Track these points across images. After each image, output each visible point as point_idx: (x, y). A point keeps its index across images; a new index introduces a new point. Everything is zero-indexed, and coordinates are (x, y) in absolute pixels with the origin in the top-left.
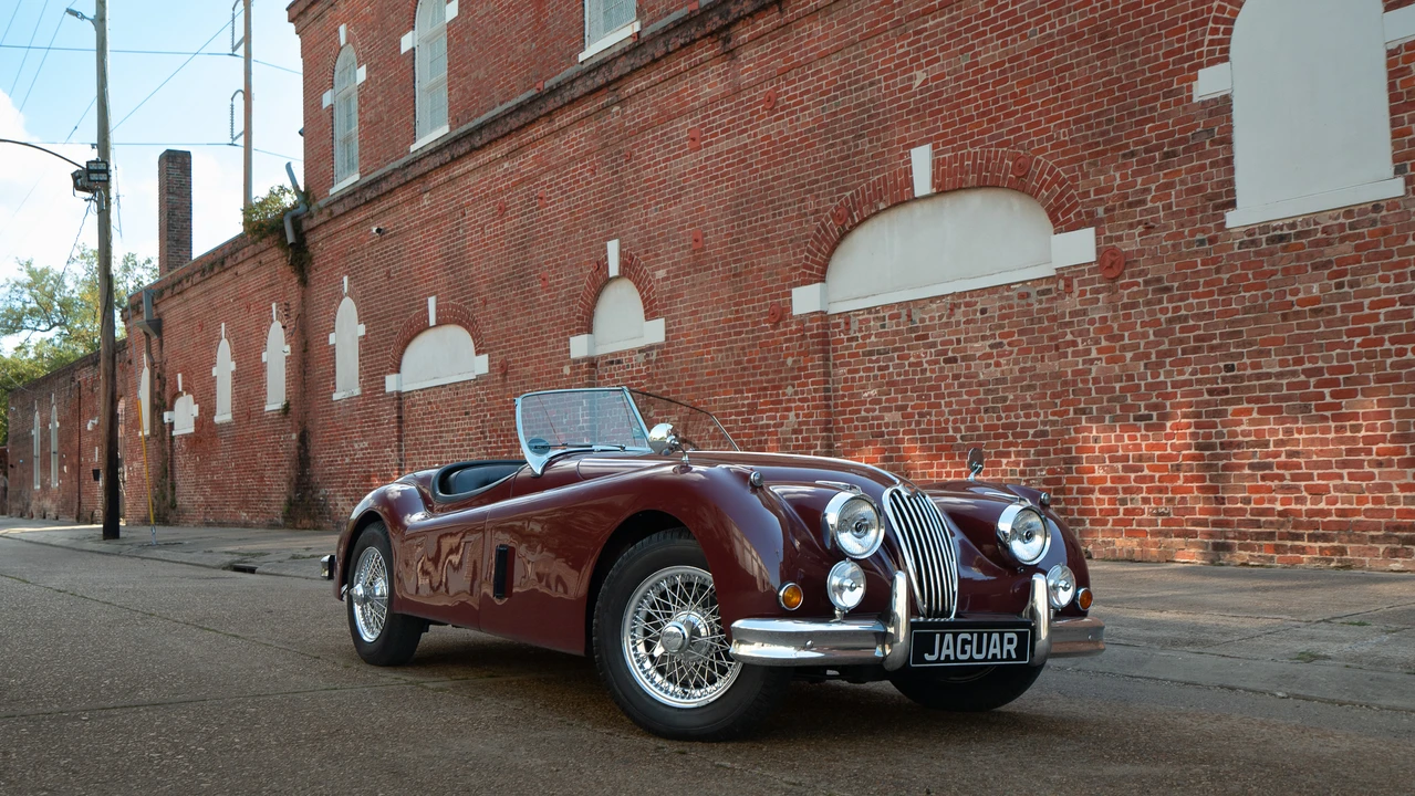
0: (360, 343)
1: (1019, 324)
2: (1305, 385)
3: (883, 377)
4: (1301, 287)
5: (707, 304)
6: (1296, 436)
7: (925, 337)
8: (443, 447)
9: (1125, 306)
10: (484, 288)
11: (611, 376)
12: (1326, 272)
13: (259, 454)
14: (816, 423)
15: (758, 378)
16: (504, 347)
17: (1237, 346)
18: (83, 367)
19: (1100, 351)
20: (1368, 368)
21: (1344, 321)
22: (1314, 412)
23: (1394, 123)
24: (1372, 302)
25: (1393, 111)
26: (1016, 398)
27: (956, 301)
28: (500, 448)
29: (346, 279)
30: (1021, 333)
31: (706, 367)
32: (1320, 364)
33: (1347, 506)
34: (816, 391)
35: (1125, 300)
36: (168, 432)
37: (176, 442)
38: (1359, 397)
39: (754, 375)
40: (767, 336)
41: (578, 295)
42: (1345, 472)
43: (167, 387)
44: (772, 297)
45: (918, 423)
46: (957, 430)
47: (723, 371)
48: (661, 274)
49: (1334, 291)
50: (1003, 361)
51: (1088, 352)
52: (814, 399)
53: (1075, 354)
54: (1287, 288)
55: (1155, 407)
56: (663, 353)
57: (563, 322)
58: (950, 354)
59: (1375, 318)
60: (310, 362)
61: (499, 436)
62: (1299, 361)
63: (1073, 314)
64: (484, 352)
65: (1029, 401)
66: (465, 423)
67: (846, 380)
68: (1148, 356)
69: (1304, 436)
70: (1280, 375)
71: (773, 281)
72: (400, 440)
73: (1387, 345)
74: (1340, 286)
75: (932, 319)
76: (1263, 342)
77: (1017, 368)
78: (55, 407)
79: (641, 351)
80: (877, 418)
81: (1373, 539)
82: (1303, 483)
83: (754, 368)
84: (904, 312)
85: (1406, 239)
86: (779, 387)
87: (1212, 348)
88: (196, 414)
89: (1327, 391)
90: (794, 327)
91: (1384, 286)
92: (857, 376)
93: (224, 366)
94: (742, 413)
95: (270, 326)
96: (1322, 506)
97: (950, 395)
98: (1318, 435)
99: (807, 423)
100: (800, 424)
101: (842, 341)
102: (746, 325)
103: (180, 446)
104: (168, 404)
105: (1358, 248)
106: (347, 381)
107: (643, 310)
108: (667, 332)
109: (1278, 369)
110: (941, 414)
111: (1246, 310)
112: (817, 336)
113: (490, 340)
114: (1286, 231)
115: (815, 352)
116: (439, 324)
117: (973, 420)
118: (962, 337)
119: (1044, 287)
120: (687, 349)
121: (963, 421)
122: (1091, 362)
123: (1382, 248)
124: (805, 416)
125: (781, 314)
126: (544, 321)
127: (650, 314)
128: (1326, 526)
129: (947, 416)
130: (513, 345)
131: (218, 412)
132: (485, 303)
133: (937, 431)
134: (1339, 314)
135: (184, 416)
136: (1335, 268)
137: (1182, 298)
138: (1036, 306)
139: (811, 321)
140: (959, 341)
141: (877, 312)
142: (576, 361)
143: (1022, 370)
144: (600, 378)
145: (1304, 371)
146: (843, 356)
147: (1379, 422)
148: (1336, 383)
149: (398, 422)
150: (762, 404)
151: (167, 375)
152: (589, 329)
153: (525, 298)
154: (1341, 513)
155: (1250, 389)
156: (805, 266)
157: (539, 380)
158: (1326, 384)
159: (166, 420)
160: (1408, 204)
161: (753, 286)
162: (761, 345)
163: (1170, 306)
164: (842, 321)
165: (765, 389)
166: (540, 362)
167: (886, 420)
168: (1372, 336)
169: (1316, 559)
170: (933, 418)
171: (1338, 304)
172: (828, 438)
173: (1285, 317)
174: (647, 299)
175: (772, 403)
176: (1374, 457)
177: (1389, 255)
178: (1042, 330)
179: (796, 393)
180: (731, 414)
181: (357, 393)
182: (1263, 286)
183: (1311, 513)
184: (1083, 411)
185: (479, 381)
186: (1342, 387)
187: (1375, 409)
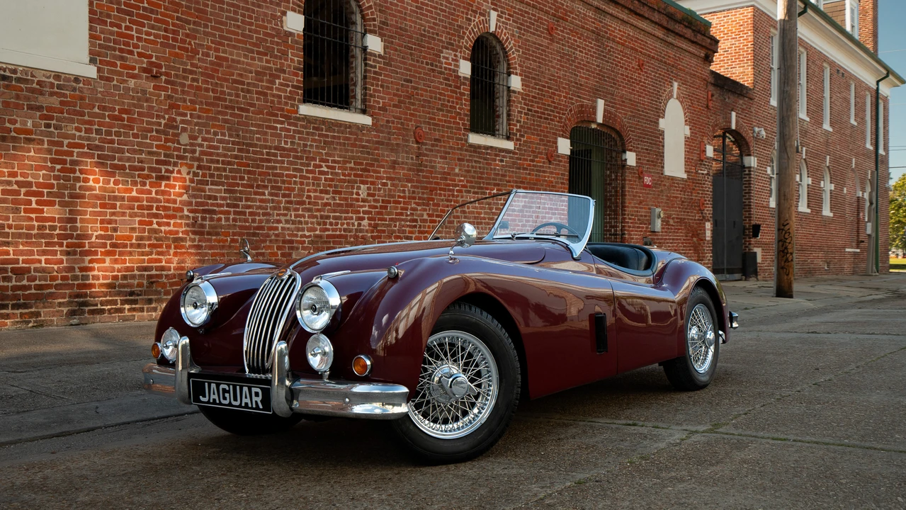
2: (18, 193)
4: (19, 119)
6: (7, 230)
12: (38, 114)
20: (65, 187)
21: (49, 151)
22: (22, 214)
23: (91, 28)
24: (69, 143)
25: (91, 20)
32: (30, 179)
33: (43, 283)
38: (57, 206)
42: (43, 258)
49: (43, 128)
54: (7, 118)
59: (71, 154)
62: (13, 175)
69: (13, 231)
73: (77, 174)
74: (48, 126)
81: (60, 304)
82: (10, 266)
85: (94, 107)
89: (34, 199)
91: (78, 134)
96: (25, 282)
98: (24, 231)
105: (62, 103)
114: (8, 74)
123: (78, 108)
128: (26, 297)
134: (46, 146)
136: (45, 112)
145: (17, 183)
147: (69, 225)
148: (41, 194)
154: (39, 287)
158: (32, 194)
160: (96, 84)
168: (68, 166)
169: (17, 322)
171: (46, 139)
176: (64, 248)
177: (83, 114)
183: (15, 288)
186: (45, 198)
187: (68, 216)
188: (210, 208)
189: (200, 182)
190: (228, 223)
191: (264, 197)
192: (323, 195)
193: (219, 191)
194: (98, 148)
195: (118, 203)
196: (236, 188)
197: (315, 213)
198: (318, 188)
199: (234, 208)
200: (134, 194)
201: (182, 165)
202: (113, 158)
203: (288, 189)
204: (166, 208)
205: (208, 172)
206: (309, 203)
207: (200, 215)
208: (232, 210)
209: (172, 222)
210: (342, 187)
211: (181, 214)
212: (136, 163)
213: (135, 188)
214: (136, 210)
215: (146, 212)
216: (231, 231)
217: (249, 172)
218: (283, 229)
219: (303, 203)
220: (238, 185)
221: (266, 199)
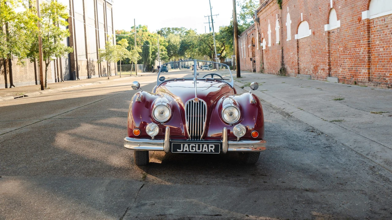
0: (291, 25)
3: (380, 38)
5: (347, 16)
7: (387, 26)
8: (305, 55)
10: (310, 11)
11: (333, 36)
13: (276, 55)
14: (366, 51)
16: (314, 28)
18: (248, 31)
28: (313, 55)
29: (288, 7)
31: (347, 34)
34: (366, 42)
36: (262, 49)
39: (356, 37)
40: (358, 26)
41: (326, 13)
43: (261, 37)
44: (359, 14)
45: (386, 52)
47: (350, 36)
48: (340, 7)
52: (366, 44)
56: (340, 30)
57: (323, 21)
60: (283, 31)
61: (313, 52)
64: (311, 29)
66: (308, 48)
67: (373, 39)
71: (359, 10)
72: (298, 52)
75: (389, 21)
78: (244, 41)
79: (337, 29)
80: (379, 50)
83: (356, 35)
84: (384, 19)
86: (360, 41)
88: (266, 44)
90: (362, 23)
92: (375, 37)
93: (269, 32)
95: (276, 20)
100: (363, 51)
101: (372, 27)
102: (354, 22)
103: (264, 52)
104: (261, 41)
106: (289, 37)
107: (337, 18)
108: (341, 24)
112: (367, 26)
113: (312, 25)
115: (366, 31)
116: (303, 21)
120: (344, 29)
124: (364, 49)
125: (360, 20)
126: (320, 20)
129: (391, 50)
131: (269, 44)
132: (311, 15)
133: (389, 54)
135: (264, 45)
139: (366, 21)
141: (378, 19)
142: (326, 32)
144: (331, 36)
146: (373, 32)
149: (297, 48)
150: (357, 45)
151: (261, 33)
152: (328, 23)
153: (317, 14)
156: (364, 6)
157: (319, 37)
159: (261, 46)
161: (355, 11)
162: (357, 28)
164: (372, 21)
165: (357, 41)
166: (320, 32)
167: (381, 50)
170: (389, 50)
172: (370, 55)
174: (337, 14)
175: (359, 45)
179: (363, 42)
180: (352, 48)
181: (290, 40)
185: (310, 37)
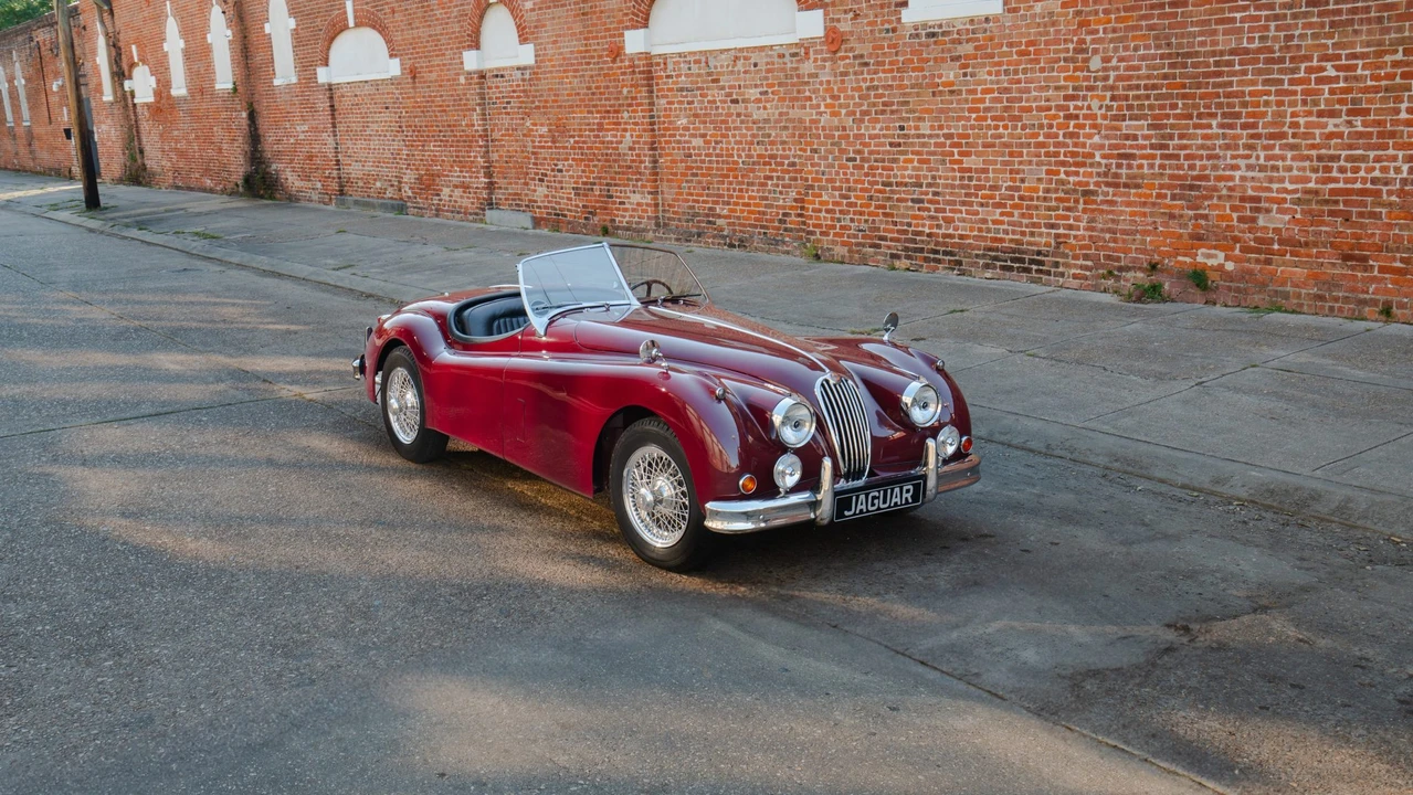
0: (292, 35)
1: (778, 78)
2: (944, 145)
3: (690, 109)
4: (944, 73)
5: (564, 35)
6: (938, 181)
7: (715, 81)
8: (370, 135)
9: (842, 74)
11: (497, 87)
12: (958, 64)
13: (215, 129)
14: (645, 143)
15: (603, 102)
16: (412, 54)
17: (907, 112)
18: (39, 28)
19: (826, 106)
20: (978, 136)
21: (966, 101)
22: (948, 165)
24: (982, 89)
26: (777, 136)
27: (739, 55)
28: (414, 141)
30: (780, 85)
31: (566, 89)
32: (953, 131)
33: (964, 233)
34: (644, 117)
35: (842, 70)
36: (130, 100)
37: (139, 109)
38: (973, 157)
39: (600, 100)
40: (609, 68)
41: (466, 15)
43: (123, 56)
44: (611, 36)
45: (714, 149)
46: (739, 156)
47: (578, 94)
48: (528, 5)
49: (962, 78)
50: (768, 105)
51: (818, 106)
52: (643, 124)
53: (812, 107)
54: (936, 73)
55: (859, 152)
56: (534, 73)
57: (457, 38)
58: (734, 97)
59: (984, 101)
60: (249, 49)
61: (414, 131)
62: (941, 127)
63: (810, 75)
64: (396, 56)
65: (784, 138)
66: (386, 116)
67: (665, 110)
68: (854, 113)
69: (942, 181)
70: (930, 136)
71: (611, 23)
72: (334, 127)
73: (989, 122)
74: (965, 75)
75: (722, 66)
76: (922, 111)
77: (777, 112)
78: (17, 65)
79: (518, 69)
80: (686, 142)
81: (977, 256)
82: (941, 215)
83: (601, 93)
84: (703, 59)
85: (1002, 45)
86: (617, 112)
87: (892, 112)
88: (154, 86)
89: (955, 151)
90: (627, 63)
91: (989, 78)
92: (673, 107)
93: (174, 44)
94: (593, 130)
95: (210, 9)
96: (951, 231)
97: (735, 128)
98: (950, 182)
99: (638, 143)
100: (634, 142)
101: (661, 77)
102: (593, 57)
103: (143, 114)
104: (126, 73)
105: (976, 48)
106: (284, 71)
107: (517, 35)
108: (536, 56)
109: (928, 132)
110: (729, 143)
111: (913, 87)
112: (643, 72)
113: (400, 45)
114: (936, 30)
115: (642, 86)
116: (357, 25)
117: (750, 150)
118: (742, 84)
119: (794, 50)
120: (551, 72)
121: (744, 150)
122: (821, 114)
123: (989, 51)
124: (638, 136)
125: (617, 52)
126: (442, 34)
127: (523, 39)
128: (953, 245)
129: (733, 145)
130: (417, 53)
131: (174, 86)
132: (393, 12)
133: (727, 156)
134: (964, 96)
135: (142, 85)
136: (963, 61)
137: (876, 72)
138: (789, 65)
139: (639, 59)
140: (740, 86)
141: (685, 57)
142: (469, 74)
143: (781, 114)
144: (489, 88)
145: (944, 135)
146: (663, 90)
147: (983, 176)
148: (960, 145)
149: (329, 108)
150: (607, 124)
151: (121, 44)
152: (476, 45)
153: (425, 12)
154: (960, 237)
155: (913, 144)
156: (633, 14)
157: (441, 86)
158: (953, 145)
159: (126, 89)
161: (596, 25)
162: (605, 75)
163: (869, 77)
164: (662, 61)
165: (608, 112)
166: (442, 71)
167: (693, 144)
168: (982, 114)
170: (724, 146)
171: (964, 88)
172: (654, 156)
173: (934, 94)
174: (520, 25)
175: (615, 124)
176: (979, 199)
177: (992, 57)
178: (793, 85)
179: (630, 118)
180: (585, 130)
181: (293, 82)
182: (922, 70)
184: (815, 151)
185: (392, 81)
186: (964, 148)
187: (982, 166)
188: (1128, 151)
189: (1115, 118)
190: (1152, 171)
191: (1210, 131)
192: (1325, 120)
193: (1140, 127)
194: (1007, 90)
195: (1025, 151)
196: (1165, 121)
197: (1305, 152)
198: (1315, 109)
199: (1160, 149)
200: (1041, 139)
201: (1092, 97)
202: (1021, 100)
203: (1253, 115)
204: (1074, 154)
205: (1124, 103)
206: (1294, 136)
207: (1114, 161)
208: (1159, 152)
209: (1082, 170)
210: (1370, 101)
211: (1091, 161)
212: (1043, 103)
213: (1041, 132)
214: (1043, 158)
215: (1053, 159)
216: (1157, 182)
217: (1184, 96)
218: (1243, 178)
219: (1283, 136)
220: (1168, 116)
221: (1212, 134)
